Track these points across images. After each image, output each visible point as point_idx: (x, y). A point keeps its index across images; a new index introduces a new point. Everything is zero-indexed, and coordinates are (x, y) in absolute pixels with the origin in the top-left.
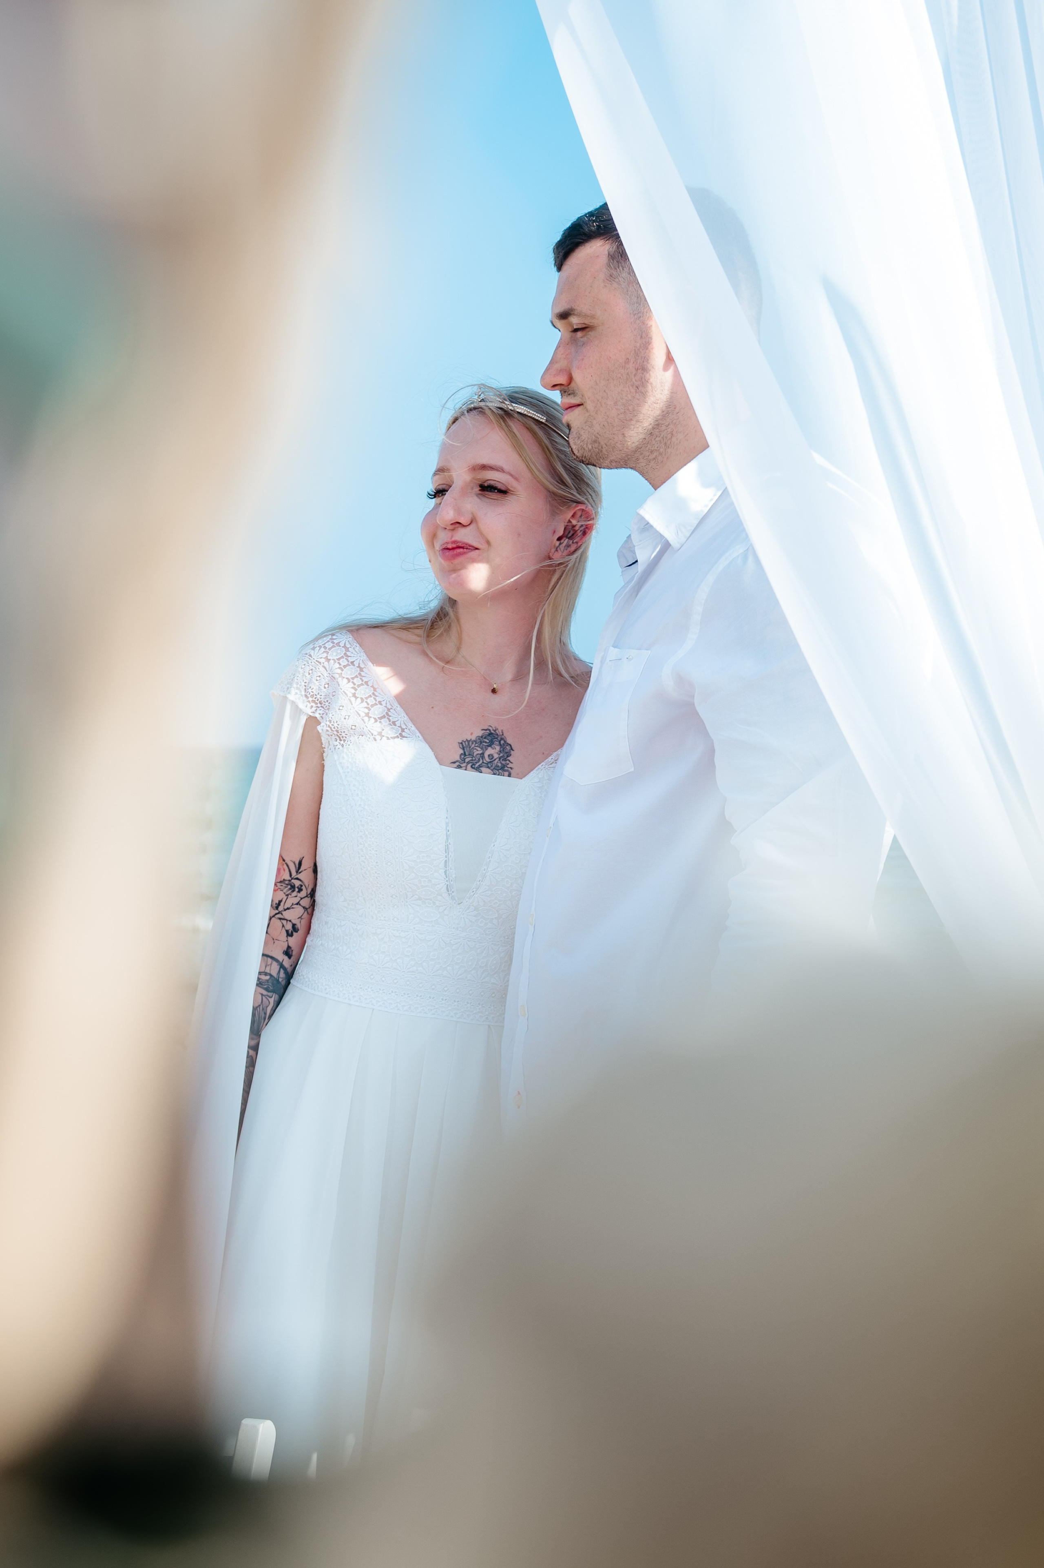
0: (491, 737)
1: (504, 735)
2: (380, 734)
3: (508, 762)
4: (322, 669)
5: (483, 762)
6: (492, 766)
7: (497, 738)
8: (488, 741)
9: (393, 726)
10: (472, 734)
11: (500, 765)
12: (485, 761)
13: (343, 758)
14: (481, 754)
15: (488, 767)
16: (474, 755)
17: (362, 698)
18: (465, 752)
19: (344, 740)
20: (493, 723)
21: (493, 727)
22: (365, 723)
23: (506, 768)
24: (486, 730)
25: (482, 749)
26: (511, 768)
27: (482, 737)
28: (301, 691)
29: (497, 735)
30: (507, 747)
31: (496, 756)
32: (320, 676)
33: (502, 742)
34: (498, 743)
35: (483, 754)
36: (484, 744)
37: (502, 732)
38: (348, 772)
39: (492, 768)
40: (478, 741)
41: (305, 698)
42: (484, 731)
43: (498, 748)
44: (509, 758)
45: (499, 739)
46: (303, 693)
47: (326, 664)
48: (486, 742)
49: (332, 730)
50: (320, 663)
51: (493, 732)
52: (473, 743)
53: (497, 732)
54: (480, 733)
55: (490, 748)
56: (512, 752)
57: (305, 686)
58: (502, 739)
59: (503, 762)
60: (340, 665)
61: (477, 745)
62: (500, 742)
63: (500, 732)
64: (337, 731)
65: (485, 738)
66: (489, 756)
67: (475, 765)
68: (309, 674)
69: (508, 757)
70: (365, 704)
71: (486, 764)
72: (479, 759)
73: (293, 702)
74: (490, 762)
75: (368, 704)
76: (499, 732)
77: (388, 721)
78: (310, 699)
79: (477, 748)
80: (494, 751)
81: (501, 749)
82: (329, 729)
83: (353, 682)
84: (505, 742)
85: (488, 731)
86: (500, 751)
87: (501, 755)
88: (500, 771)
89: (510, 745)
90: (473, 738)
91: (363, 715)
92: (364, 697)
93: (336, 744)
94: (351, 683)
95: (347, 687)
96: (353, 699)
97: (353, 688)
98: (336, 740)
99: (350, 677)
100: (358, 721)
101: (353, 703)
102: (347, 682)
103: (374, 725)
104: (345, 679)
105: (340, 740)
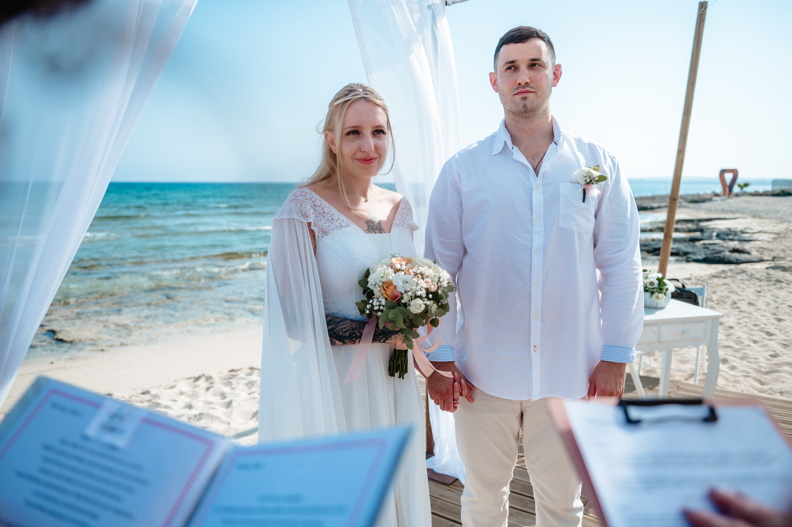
4: (305, 203)
6: (377, 229)
9: (344, 223)
12: (375, 228)
13: (329, 240)
14: (373, 225)
16: (371, 226)
17: (327, 213)
18: (368, 226)
19: (326, 233)
22: (333, 223)
23: (382, 230)
28: (299, 215)
31: (377, 225)
32: (306, 206)
38: (334, 245)
40: (370, 220)
41: (302, 217)
44: (381, 225)
46: (301, 215)
47: (306, 201)
49: (320, 229)
50: (304, 201)
57: (300, 212)
59: (381, 227)
60: (313, 201)
61: (370, 222)
64: (322, 229)
67: (372, 230)
68: (301, 207)
70: (329, 216)
72: (373, 227)
73: (297, 220)
77: (341, 221)
78: (305, 216)
80: (376, 223)
82: (318, 229)
86: (378, 223)
90: (368, 220)
91: (330, 220)
92: (328, 212)
93: (322, 235)
94: (320, 207)
95: (319, 210)
96: (324, 214)
97: (322, 209)
98: (322, 234)
99: (319, 205)
100: (330, 223)
101: (325, 216)
102: (318, 207)
103: (337, 223)
104: (317, 207)
105: (324, 233)
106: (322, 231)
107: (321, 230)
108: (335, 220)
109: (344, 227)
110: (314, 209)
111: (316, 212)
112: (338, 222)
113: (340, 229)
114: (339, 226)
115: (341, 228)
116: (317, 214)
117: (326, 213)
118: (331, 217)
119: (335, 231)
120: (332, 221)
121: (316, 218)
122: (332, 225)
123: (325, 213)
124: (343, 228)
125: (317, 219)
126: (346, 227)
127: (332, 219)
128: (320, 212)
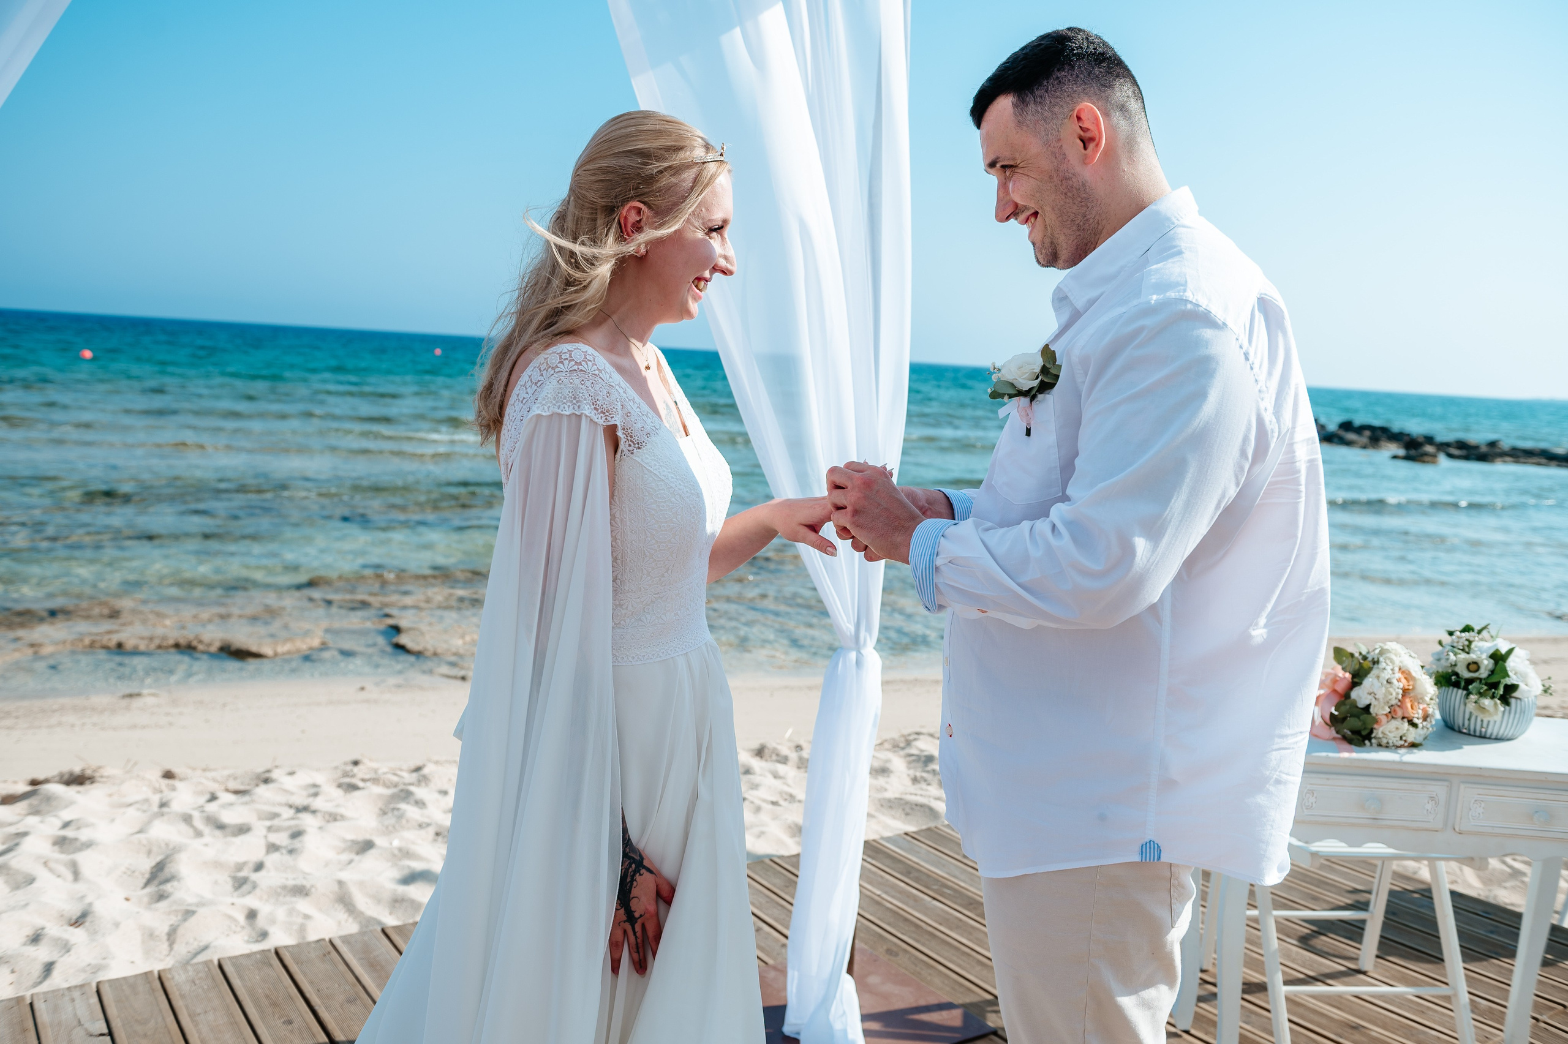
19: (639, 444)
41: (595, 411)
78: (600, 411)
82: (623, 435)
93: (631, 448)
98: (630, 445)
105: (634, 444)
106: (631, 441)
107: (629, 438)
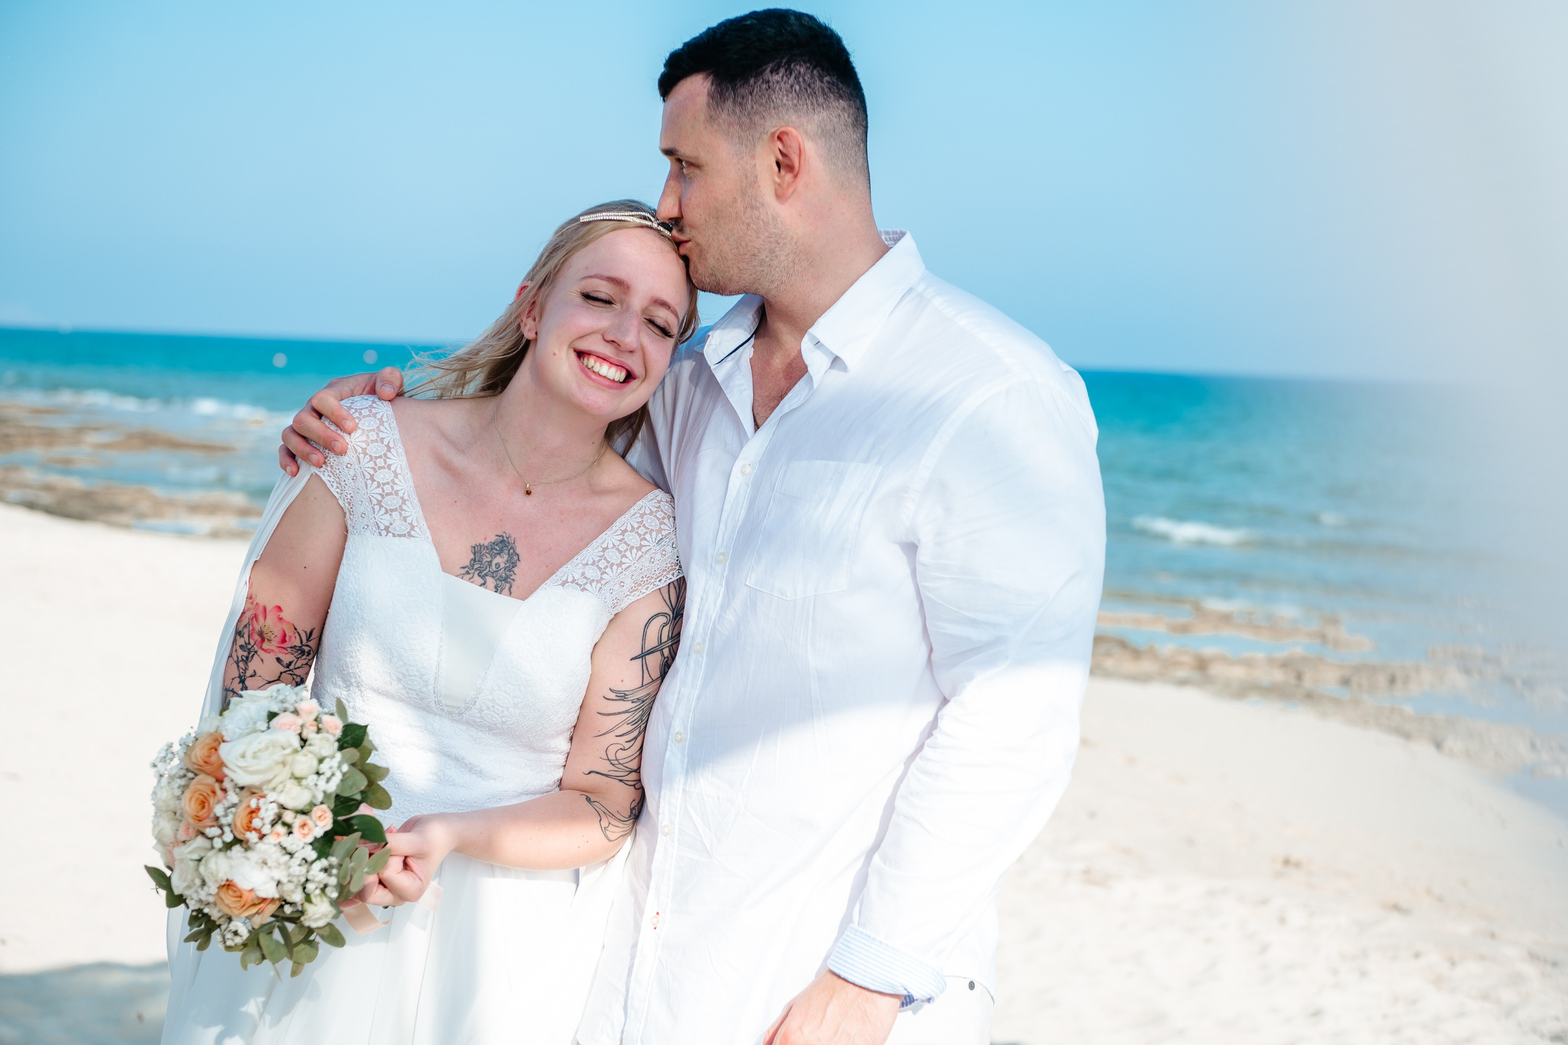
0: (503, 544)
1: (515, 544)
2: (387, 529)
3: (512, 573)
5: (489, 571)
6: (496, 576)
7: (507, 547)
8: (498, 549)
9: (403, 522)
10: (485, 539)
11: (504, 575)
12: (491, 570)
14: (489, 562)
15: (493, 577)
16: (483, 562)
18: (475, 558)
20: (509, 530)
21: (508, 534)
22: (374, 512)
23: (509, 580)
24: (500, 536)
25: (491, 556)
26: (513, 580)
27: (494, 543)
29: (509, 543)
30: (515, 557)
31: (502, 565)
33: (511, 551)
34: (507, 552)
35: (491, 561)
36: (494, 551)
37: (514, 541)
39: (496, 578)
40: (490, 547)
42: (497, 538)
43: (506, 557)
44: (513, 569)
45: (509, 547)
48: (496, 550)
51: (505, 539)
52: (484, 549)
53: (509, 539)
54: (492, 538)
55: (498, 556)
56: (518, 561)
58: (512, 548)
59: (508, 573)
60: (368, 438)
61: (487, 551)
62: (509, 551)
63: (513, 539)
65: (496, 545)
66: (496, 565)
67: (481, 573)
69: (513, 567)
70: (379, 490)
71: (492, 573)
72: (486, 568)
74: (496, 571)
75: (383, 491)
76: (511, 540)
77: (399, 515)
79: (487, 554)
80: (501, 560)
81: (509, 559)
83: (375, 462)
84: (514, 551)
85: (501, 538)
86: (507, 561)
87: (508, 565)
88: (503, 582)
89: (518, 555)
90: (486, 544)
91: (375, 502)
92: (381, 482)
94: (372, 463)
95: (367, 465)
96: (369, 482)
97: (373, 468)
99: (373, 455)
100: (369, 509)
101: (368, 487)
102: (368, 460)
103: (382, 517)
104: (367, 456)
108: (383, 509)
109: (394, 535)
110: (358, 456)
111: (357, 467)
112: (387, 517)
113: (380, 534)
114: (382, 527)
115: (384, 533)
116: (358, 472)
117: (375, 483)
118: (379, 498)
119: (368, 533)
120: (377, 508)
121: (352, 481)
122: (371, 517)
123: (373, 480)
124: (390, 535)
125: (353, 483)
126: (400, 536)
127: (379, 503)
128: (365, 473)
